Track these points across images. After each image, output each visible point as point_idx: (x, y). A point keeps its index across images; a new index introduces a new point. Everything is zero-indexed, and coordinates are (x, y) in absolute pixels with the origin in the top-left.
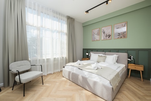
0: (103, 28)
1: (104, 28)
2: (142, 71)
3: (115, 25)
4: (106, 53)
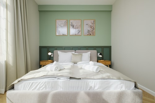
0: (71, 21)
1: (73, 21)
2: (109, 65)
3: (85, 21)
4: (76, 51)
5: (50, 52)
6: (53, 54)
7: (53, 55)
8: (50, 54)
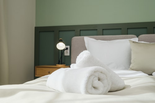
4: (141, 36)
5: (61, 41)
6: (68, 47)
7: (68, 51)
8: (61, 46)
